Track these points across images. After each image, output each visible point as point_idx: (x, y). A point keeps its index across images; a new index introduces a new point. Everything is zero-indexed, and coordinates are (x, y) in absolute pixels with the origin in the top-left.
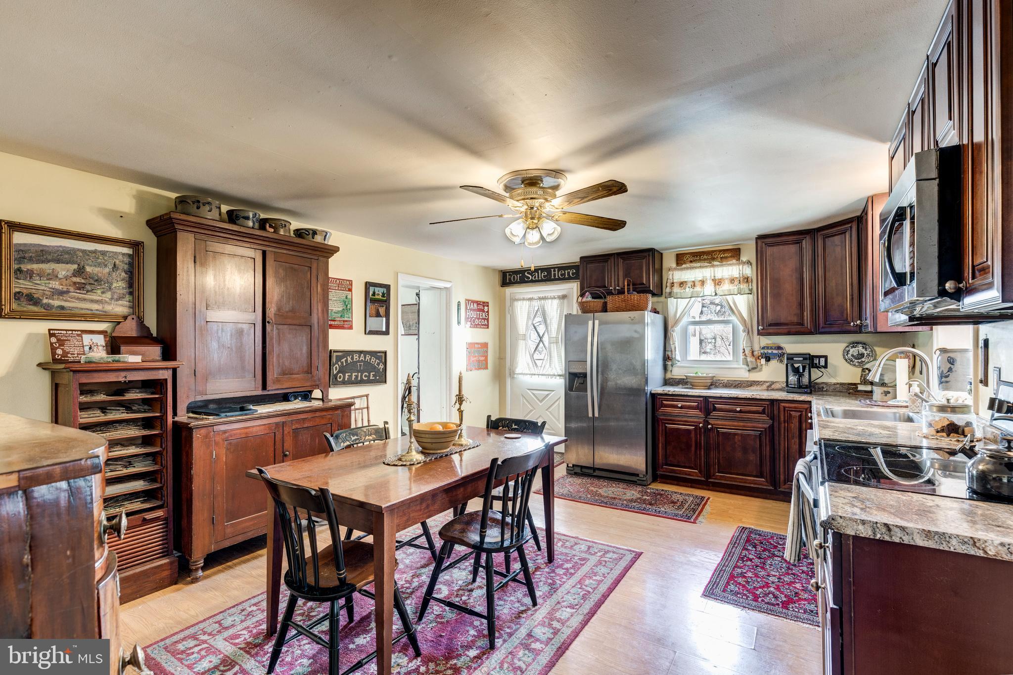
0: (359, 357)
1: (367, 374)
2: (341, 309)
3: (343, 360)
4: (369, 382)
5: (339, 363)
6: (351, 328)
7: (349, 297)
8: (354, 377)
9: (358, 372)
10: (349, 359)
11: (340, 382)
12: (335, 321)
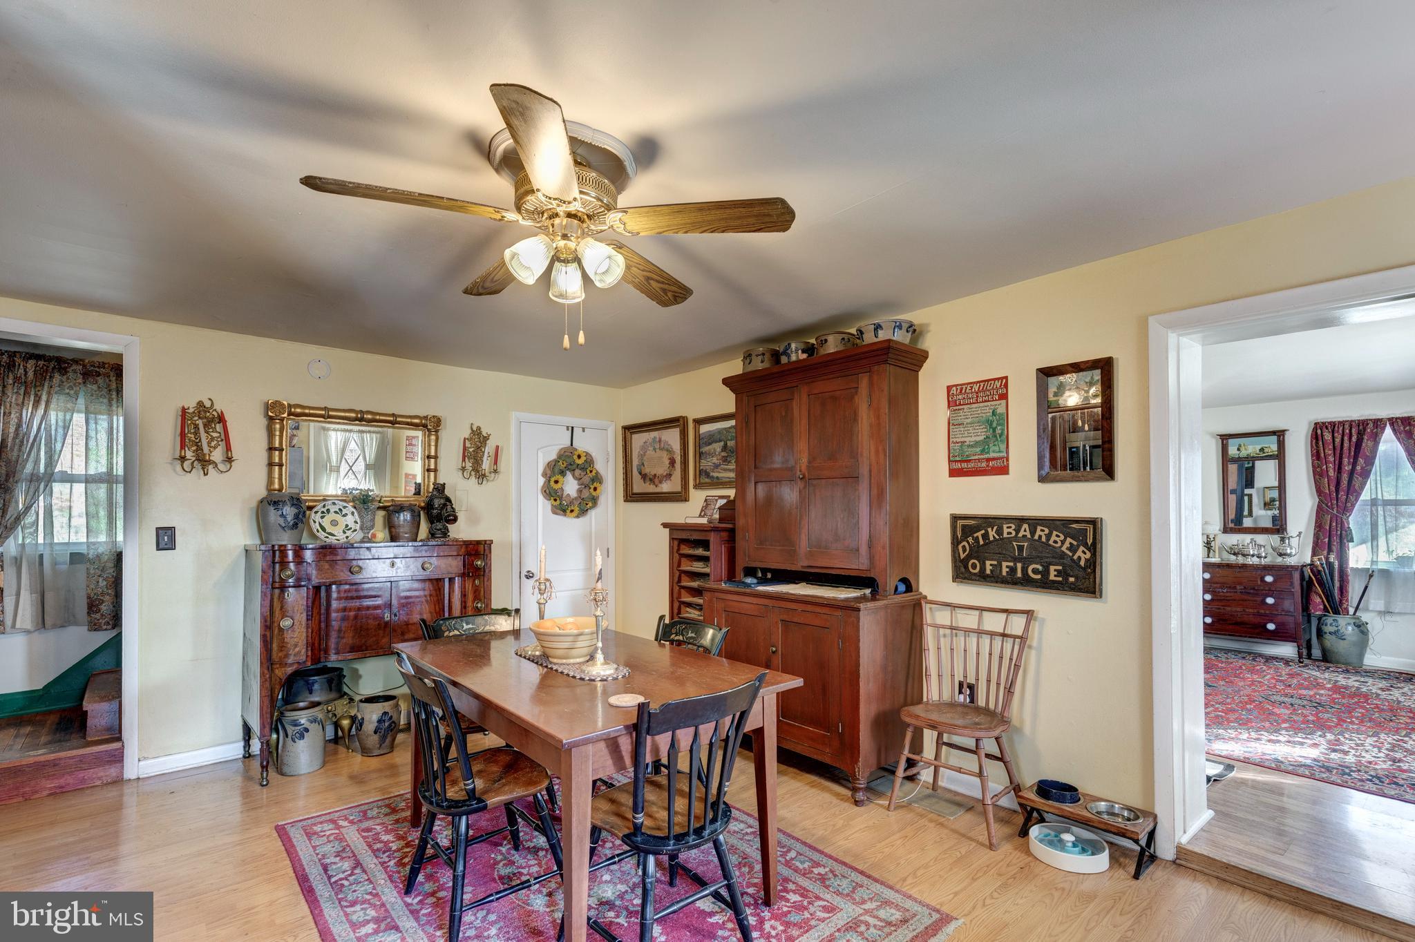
0: (1017, 531)
1: (1040, 568)
2: (981, 438)
3: (979, 534)
4: (1045, 585)
5: (970, 539)
6: (1004, 470)
7: (1001, 410)
8: (1005, 571)
9: (1015, 560)
10: (992, 533)
11: (975, 574)
12: (969, 461)
